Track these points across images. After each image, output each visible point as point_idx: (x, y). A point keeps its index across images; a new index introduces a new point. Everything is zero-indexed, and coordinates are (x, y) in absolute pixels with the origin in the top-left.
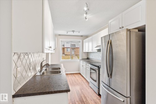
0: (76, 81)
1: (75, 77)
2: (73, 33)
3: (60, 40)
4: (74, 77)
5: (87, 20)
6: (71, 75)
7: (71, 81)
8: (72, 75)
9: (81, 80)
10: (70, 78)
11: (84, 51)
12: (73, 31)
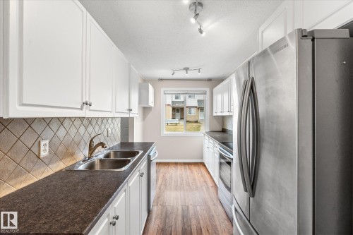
0: (190, 182)
1: (192, 172)
2: (187, 73)
3: (162, 90)
4: (189, 171)
5: (204, 34)
6: (183, 167)
7: (179, 180)
8: (187, 166)
9: (202, 179)
10: (179, 172)
11: (214, 114)
12: (186, 69)
